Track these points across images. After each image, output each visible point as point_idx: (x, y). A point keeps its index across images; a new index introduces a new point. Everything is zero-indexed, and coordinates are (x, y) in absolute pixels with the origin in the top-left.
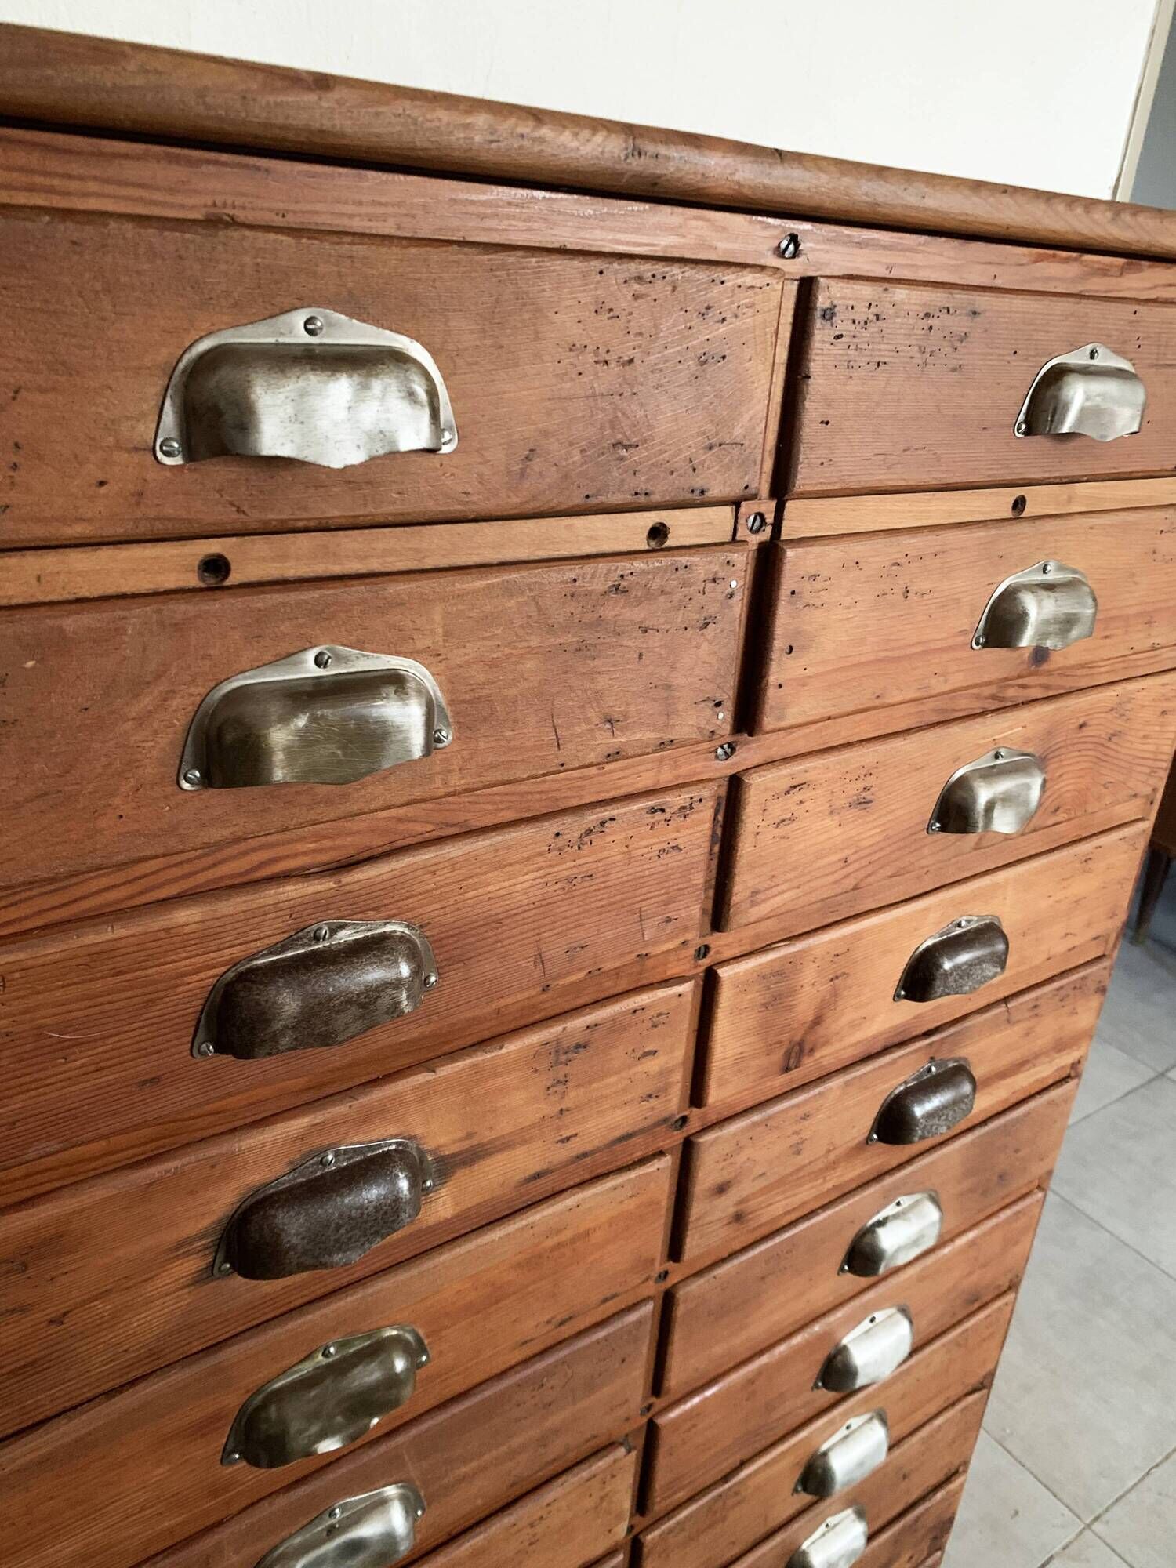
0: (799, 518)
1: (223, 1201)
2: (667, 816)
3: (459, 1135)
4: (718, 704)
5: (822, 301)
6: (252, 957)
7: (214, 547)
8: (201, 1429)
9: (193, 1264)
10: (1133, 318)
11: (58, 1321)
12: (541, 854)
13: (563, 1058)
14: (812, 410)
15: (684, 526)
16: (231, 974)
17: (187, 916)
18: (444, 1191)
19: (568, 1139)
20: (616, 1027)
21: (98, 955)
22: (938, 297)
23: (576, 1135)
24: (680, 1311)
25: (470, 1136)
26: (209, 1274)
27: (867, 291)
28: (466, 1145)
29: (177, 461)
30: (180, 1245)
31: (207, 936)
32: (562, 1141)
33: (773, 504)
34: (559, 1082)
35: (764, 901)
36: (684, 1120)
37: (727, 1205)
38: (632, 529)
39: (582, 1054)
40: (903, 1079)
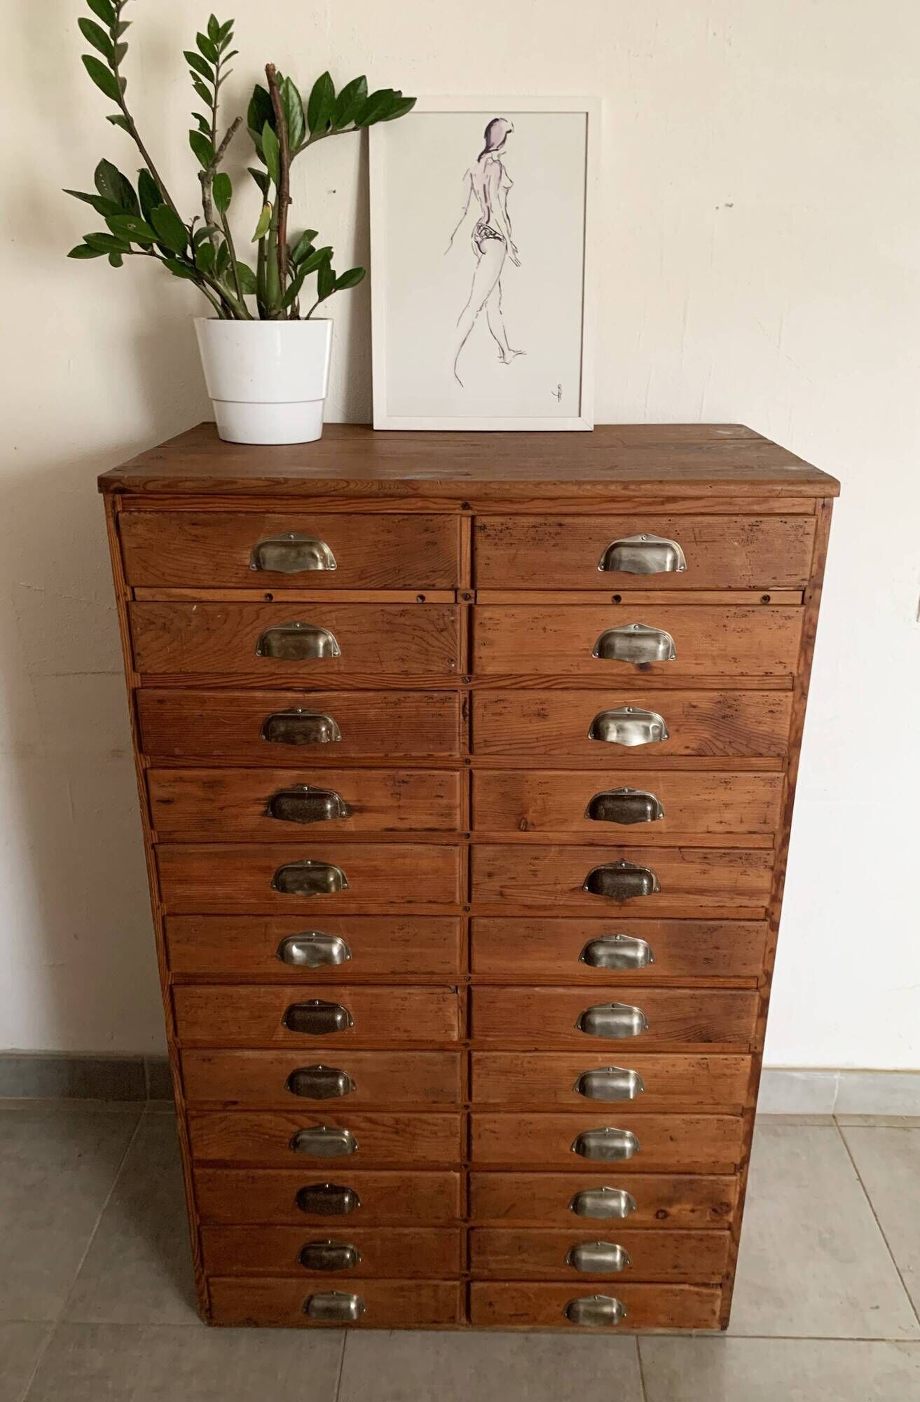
0: (483, 597)
1: (270, 791)
2: (434, 701)
3: (355, 798)
4: (452, 660)
5: (478, 524)
6: (277, 713)
7: (268, 591)
8: (265, 870)
9: (262, 808)
10: (669, 522)
11: (222, 809)
12: (379, 703)
13: (397, 784)
14: (480, 562)
15: (431, 597)
16: (271, 716)
17: (258, 694)
18: (350, 819)
19: (404, 819)
20: (422, 780)
21: (236, 699)
22: (540, 520)
23: (407, 819)
24: (475, 929)
25: (359, 801)
26: (265, 814)
27: (499, 520)
28: (358, 804)
29: (256, 569)
30: (258, 799)
31: (264, 702)
32: (401, 819)
33: (474, 592)
34: (397, 794)
35: (490, 746)
36: (468, 836)
37: (495, 884)
38: (410, 596)
39: (405, 784)
40: (602, 863)
